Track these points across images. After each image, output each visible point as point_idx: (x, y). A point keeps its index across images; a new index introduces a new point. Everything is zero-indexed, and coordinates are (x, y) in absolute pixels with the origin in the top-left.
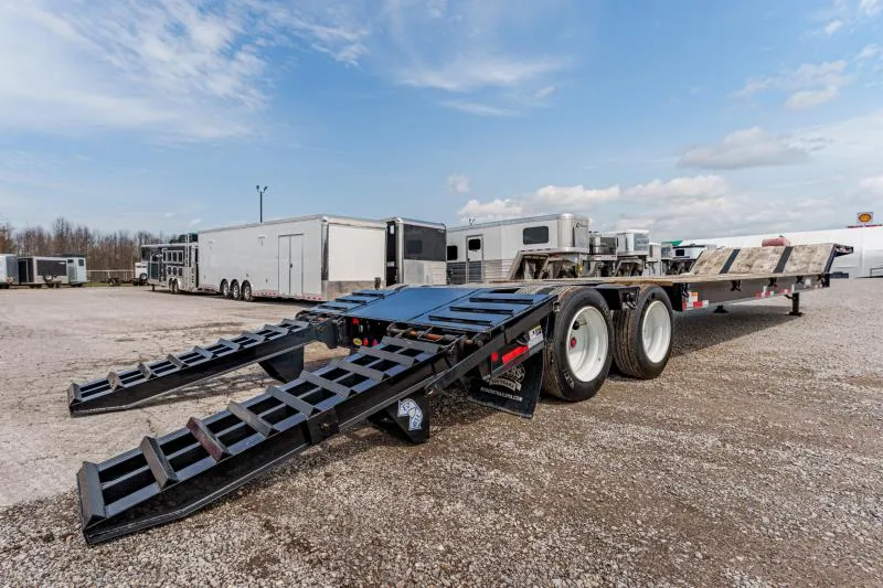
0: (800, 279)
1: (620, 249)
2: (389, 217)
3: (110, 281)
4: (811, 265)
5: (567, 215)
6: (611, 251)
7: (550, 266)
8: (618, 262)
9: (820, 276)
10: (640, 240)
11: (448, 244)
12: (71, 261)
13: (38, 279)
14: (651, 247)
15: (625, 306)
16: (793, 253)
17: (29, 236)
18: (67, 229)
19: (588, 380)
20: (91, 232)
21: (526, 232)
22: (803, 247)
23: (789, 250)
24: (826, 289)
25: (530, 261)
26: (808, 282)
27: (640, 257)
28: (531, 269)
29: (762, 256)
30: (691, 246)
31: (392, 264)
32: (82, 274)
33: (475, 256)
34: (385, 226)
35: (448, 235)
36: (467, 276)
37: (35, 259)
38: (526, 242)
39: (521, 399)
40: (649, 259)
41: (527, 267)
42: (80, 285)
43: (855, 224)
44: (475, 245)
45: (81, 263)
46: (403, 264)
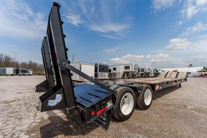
0: (181, 80)
1: (145, 71)
2: (96, 63)
3: (38, 74)
4: (183, 76)
5: (133, 64)
6: (143, 71)
7: (131, 74)
8: (145, 73)
9: (185, 79)
10: (149, 69)
11: (109, 69)
12: (29, 70)
13: (21, 74)
14: (151, 70)
15: (139, 92)
16: (179, 73)
17: (23, 64)
18: (32, 63)
19: (128, 114)
20: (37, 63)
21: (125, 67)
22: (181, 72)
23: (178, 73)
24: (186, 82)
25: (126, 73)
26: (183, 80)
27: (149, 72)
28: (126, 75)
29: (173, 74)
30: (159, 70)
31: (96, 73)
32: (31, 72)
33: (115, 72)
34: (95, 65)
35: (109, 67)
36: (113, 76)
37: (20, 69)
38: (125, 69)
39: (105, 124)
40: (151, 73)
41: (126, 74)
42: (31, 75)
43: (189, 66)
44: (115, 69)
45: (31, 70)
46: (99, 73)
